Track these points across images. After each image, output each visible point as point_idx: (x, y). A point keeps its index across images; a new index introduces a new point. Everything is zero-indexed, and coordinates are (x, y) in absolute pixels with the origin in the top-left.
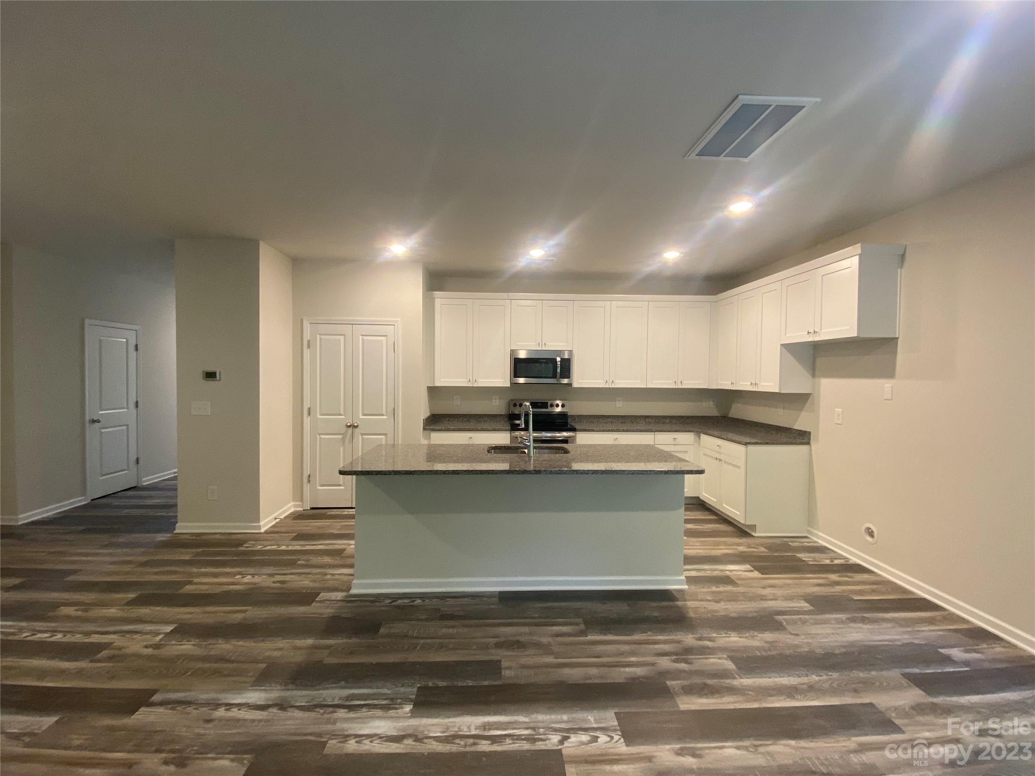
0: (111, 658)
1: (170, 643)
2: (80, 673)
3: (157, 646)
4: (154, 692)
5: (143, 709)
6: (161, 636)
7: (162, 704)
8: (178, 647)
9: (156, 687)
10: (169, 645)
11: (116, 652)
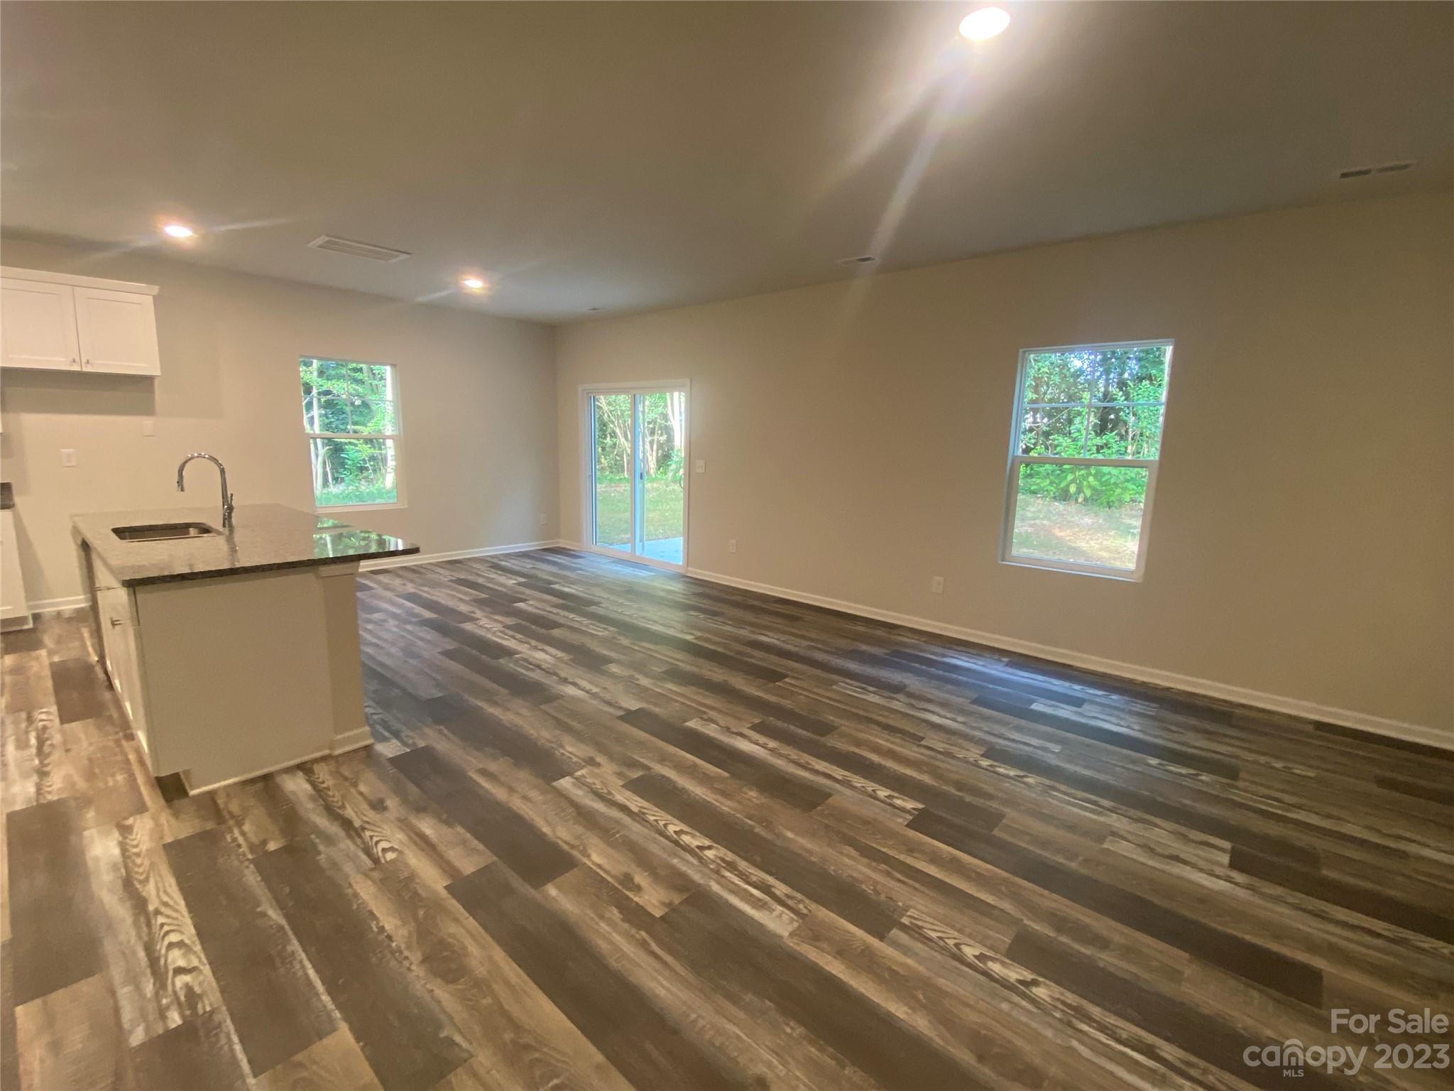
0: (633, 764)
1: (578, 760)
2: (663, 759)
3: (591, 762)
4: (621, 718)
5: (633, 709)
6: (579, 773)
7: (620, 708)
8: (575, 752)
9: (618, 721)
10: (580, 759)
11: (625, 770)
